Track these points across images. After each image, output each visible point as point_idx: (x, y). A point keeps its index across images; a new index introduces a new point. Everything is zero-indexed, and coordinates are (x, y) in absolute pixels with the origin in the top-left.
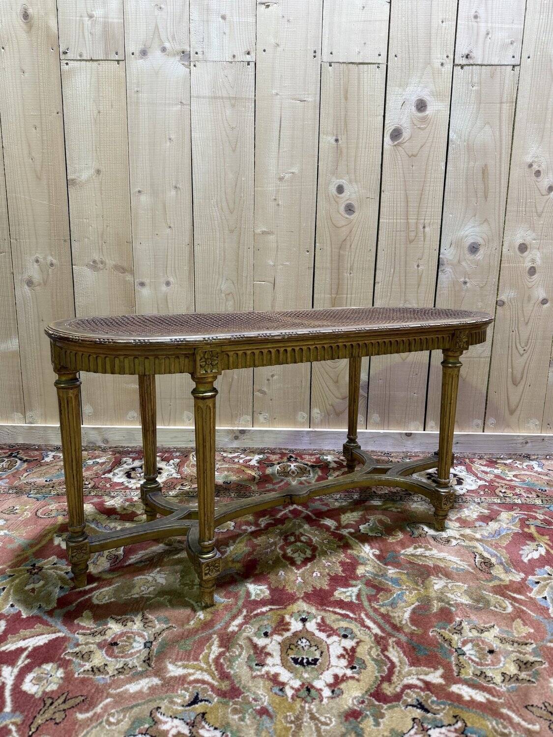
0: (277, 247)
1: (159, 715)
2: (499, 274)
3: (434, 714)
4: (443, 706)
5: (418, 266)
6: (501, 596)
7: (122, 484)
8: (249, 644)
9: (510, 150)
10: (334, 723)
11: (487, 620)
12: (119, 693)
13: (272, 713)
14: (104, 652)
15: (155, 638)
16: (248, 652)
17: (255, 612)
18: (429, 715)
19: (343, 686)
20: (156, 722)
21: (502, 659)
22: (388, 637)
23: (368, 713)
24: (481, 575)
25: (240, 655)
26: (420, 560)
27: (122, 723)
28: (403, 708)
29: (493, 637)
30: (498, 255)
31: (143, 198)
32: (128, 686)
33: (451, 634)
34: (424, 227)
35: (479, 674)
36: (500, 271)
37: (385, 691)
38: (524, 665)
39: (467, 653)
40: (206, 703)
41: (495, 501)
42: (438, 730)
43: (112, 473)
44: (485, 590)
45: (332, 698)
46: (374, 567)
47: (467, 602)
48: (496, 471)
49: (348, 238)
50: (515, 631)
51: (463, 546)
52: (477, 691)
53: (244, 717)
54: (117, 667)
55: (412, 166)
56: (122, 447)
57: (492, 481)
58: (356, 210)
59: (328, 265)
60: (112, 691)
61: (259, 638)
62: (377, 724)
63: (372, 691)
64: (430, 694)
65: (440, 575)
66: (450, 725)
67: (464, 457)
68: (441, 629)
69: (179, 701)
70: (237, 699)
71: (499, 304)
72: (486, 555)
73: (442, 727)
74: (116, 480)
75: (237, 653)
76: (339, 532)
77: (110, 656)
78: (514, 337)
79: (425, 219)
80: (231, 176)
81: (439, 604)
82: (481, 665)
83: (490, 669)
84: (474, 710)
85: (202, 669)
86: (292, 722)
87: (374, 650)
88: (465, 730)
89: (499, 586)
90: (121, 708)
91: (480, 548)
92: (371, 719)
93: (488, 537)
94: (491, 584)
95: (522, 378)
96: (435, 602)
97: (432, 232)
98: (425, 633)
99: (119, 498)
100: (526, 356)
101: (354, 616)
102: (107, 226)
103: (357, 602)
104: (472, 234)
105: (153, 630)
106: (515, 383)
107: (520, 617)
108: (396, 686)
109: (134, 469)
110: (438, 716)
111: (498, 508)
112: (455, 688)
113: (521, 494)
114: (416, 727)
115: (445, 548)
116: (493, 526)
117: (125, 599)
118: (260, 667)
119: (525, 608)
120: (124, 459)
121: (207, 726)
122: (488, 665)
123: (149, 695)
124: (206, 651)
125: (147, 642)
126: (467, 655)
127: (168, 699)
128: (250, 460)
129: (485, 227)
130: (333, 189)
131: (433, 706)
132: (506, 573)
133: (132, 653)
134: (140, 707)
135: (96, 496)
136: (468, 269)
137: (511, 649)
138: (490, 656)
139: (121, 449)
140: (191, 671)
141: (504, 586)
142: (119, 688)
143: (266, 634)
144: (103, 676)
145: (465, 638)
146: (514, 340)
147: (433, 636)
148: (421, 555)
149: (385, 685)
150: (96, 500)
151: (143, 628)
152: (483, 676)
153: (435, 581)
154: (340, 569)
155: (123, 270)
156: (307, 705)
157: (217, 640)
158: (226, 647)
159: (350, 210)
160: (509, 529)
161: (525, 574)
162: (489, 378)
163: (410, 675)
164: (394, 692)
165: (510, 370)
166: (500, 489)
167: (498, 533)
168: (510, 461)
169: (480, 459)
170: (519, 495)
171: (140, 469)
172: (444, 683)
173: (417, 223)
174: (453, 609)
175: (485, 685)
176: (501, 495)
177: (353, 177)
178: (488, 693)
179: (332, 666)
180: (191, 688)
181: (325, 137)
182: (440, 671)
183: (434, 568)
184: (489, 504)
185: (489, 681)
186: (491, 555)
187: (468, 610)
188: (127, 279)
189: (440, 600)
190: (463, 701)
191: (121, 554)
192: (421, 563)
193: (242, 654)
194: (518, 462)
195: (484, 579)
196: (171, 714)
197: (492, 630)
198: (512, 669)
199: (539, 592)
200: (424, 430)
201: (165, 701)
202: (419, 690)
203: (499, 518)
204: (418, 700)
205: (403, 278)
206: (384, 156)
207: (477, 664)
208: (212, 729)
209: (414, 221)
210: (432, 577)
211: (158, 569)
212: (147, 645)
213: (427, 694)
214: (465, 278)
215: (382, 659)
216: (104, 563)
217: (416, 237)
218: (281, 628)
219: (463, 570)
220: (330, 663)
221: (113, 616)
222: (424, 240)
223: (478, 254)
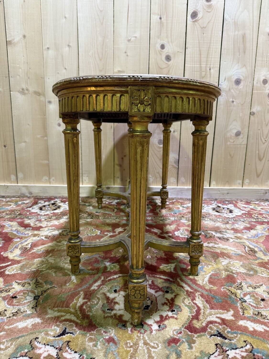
1: (36, 343)
2: (252, 97)
3: (230, 340)
4: (235, 335)
6: (264, 268)
7: (37, 213)
8: (104, 297)
9: (258, 25)
10: (160, 347)
11: (257, 282)
12: (10, 328)
13: (117, 341)
14: (6, 302)
15: (42, 293)
16: (103, 302)
17: (109, 278)
18: (227, 341)
19: (166, 322)
20: (33, 348)
22: (195, 292)
23: (184, 340)
24: (250, 257)
25: (97, 304)
26: (212, 249)
27: (9, 349)
28: (208, 337)
29: (263, 291)
30: (251, 86)
31: (50, 52)
32: (18, 324)
33: (235, 290)
34: (210, 69)
35: (257, 314)
36: (252, 95)
37: (195, 326)
39: (248, 301)
40: (71, 335)
41: (253, 220)
42: (233, 351)
43: (31, 208)
44: (253, 265)
45: (159, 330)
47: (243, 272)
48: (251, 207)
51: (237, 242)
52: (258, 325)
53: (97, 344)
54: (13, 311)
55: (203, 34)
56: (40, 196)
57: (249, 211)
58: (172, 59)
60: (6, 327)
61: (111, 293)
62: (191, 348)
63: (186, 325)
64: (226, 327)
65: (225, 257)
66: (242, 347)
67: (232, 201)
68: (228, 287)
69: (52, 334)
70: (92, 332)
71: (252, 114)
72: (251, 246)
73: (236, 349)
74: (33, 211)
75: (96, 302)
76: (162, 235)
77: (10, 305)
78: (260, 133)
79: (210, 65)
80: (100, 39)
81: (226, 272)
82: (258, 308)
83: (264, 310)
84: (257, 337)
85: (71, 313)
86: (131, 347)
87: (186, 300)
88: (252, 350)
89: (262, 263)
90: (10, 338)
91: (247, 243)
92: (186, 344)
93: (251, 238)
94: (257, 262)
95: (264, 157)
96: (224, 271)
97: (214, 72)
98: (219, 289)
99: (33, 219)
100: (266, 144)
101: (173, 280)
102: (30, 68)
103: (174, 272)
104: (237, 73)
105: (42, 289)
106: (260, 160)
108: (203, 322)
109: (44, 206)
110: (232, 341)
111: (255, 224)
112: (242, 323)
114: (219, 350)
115: (227, 243)
116: (253, 232)
117: (27, 271)
118: (110, 311)
120: (40, 201)
121: (69, 351)
122: (262, 308)
123: (31, 330)
124: (75, 301)
125: (36, 296)
126: (248, 302)
127: (44, 332)
128: (112, 202)
129: (244, 69)
130: (158, 47)
131: (229, 335)
132: (265, 255)
133: (25, 303)
134: (23, 338)
135: (20, 218)
136: (234, 94)
138: (262, 303)
139: (39, 197)
140: (63, 314)
141: (265, 262)
142: (11, 325)
143: (115, 291)
144: (2, 317)
145: (245, 292)
146: (260, 135)
147: (224, 291)
148: (212, 247)
149: (195, 322)
150: (19, 220)
151: (35, 288)
152: (260, 315)
153: (222, 260)
154: (163, 254)
155: (39, 94)
156: (142, 335)
157: (83, 295)
158: (88, 299)
159: (168, 59)
160: (263, 234)
162: (246, 156)
163: (211, 315)
164: (201, 326)
165: (257, 152)
166: (254, 215)
167: (257, 235)
168: (258, 202)
169: (241, 201)
170: (266, 218)
171: (48, 206)
172: (234, 319)
173: (206, 67)
174: (235, 276)
175: (262, 320)
176: (256, 217)
177: (170, 40)
178: (264, 325)
179: (159, 310)
180: (61, 324)
181: (154, 16)
182: (232, 312)
183: (221, 254)
184: (249, 222)
185: (264, 318)
186: (255, 247)
187: (244, 276)
188: (41, 99)
189: (226, 270)
190: (249, 331)
191: (29, 247)
192: (212, 251)
193: (98, 303)
194: (262, 203)
195: (252, 259)
196: (44, 342)
197: (261, 287)
200: (210, 186)
201: (43, 333)
202: (218, 325)
203: (256, 228)
204: (218, 331)
206: (187, 28)
207: (255, 307)
208: (73, 352)
209: (204, 66)
210: (220, 258)
211: (51, 255)
212: (36, 298)
213: (223, 327)
214: (233, 99)
215: (192, 305)
216: (18, 252)
217: (205, 75)
218: (125, 287)
219: (238, 254)
220: (157, 308)
221: (17, 281)
222: (210, 77)
223: (240, 85)
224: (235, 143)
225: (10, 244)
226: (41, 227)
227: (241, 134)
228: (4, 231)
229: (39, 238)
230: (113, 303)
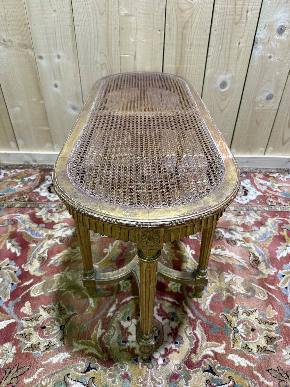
0: (137, 27)
1: (68, 379)
3: (218, 376)
4: (223, 371)
5: (239, 44)
6: (262, 287)
7: (45, 197)
8: (119, 326)
10: (163, 383)
11: (252, 306)
12: (46, 364)
13: (130, 377)
14: (38, 333)
15: (66, 322)
16: (118, 332)
17: (123, 302)
18: (215, 377)
19: (169, 356)
20: (67, 385)
21: (259, 335)
22: (197, 319)
23: (182, 376)
24: (252, 270)
25: (113, 335)
26: (218, 258)
27: (49, 385)
28: (202, 372)
29: (255, 318)
32: (51, 359)
33: (232, 317)
34: (247, 12)
35: (245, 347)
37: (192, 360)
38: (270, 340)
39: (240, 331)
40: (95, 370)
41: (266, 209)
43: (39, 188)
44: (253, 282)
45: (163, 365)
46: (192, 264)
47: (243, 292)
48: (269, 184)
49: (190, 20)
50: (267, 314)
51: (244, 247)
52: (243, 359)
53: (115, 380)
54: (45, 345)
56: (45, 165)
57: (265, 192)
59: (175, 42)
60: (43, 363)
61: (125, 322)
63: (185, 360)
64: (217, 362)
65: (229, 271)
66: (226, 384)
67: (250, 172)
68: (226, 313)
69: (80, 369)
70: (111, 368)
72: (257, 254)
73: (221, 385)
74: (42, 194)
75: (112, 333)
77: (41, 337)
79: (248, 5)
81: (227, 293)
82: (247, 340)
83: (251, 342)
84: (240, 373)
85: (93, 346)
86: (141, 383)
87: (188, 329)
89: (261, 279)
90: (48, 375)
91: (254, 248)
92: (184, 380)
93: (259, 239)
94: (257, 278)
96: (225, 292)
97: (252, 15)
98: (217, 315)
99: (44, 209)
101: (178, 304)
103: (181, 292)
104: (282, 18)
105: (65, 316)
106: (289, 126)
107: (271, 303)
108: (199, 357)
109: (52, 185)
110: (220, 377)
111: (267, 215)
112: (231, 357)
113: (281, 203)
114: (208, 386)
115: (234, 248)
116: (263, 229)
117: (50, 293)
118: (124, 343)
119: (274, 296)
120: (47, 177)
122: (250, 340)
123: (63, 365)
124: (95, 332)
125: (62, 326)
126: (240, 332)
127: (73, 368)
131: (218, 371)
132: (267, 268)
133: (53, 334)
134: (58, 374)
135: (30, 207)
136: (274, 47)
137: (264, 328)
138: (252, 333)
139: (45, 167)
140: (86, 347)
141: (264, 279)
142: (46, 360)
143: (129, 319)
144: (38, 352)
145: (239, 320)
147: (222, 318)
148: (219, 255)
149: (193, 355)
150: (30, 211)
151: (60, 315)
152: (247, 348)
153: (226, 276)
154: (172, 266)
155: (26, 47)
156: (150, 370)
157: (101, 323)
158: (105, 329)
160: (271, 233)
161: (277, 269)
162: (274, 123)
163: (207, 348)
164: (197, 361)
165: (288, 118)
166: (269, 199)
167: (265, 236)
168: (277, 174)
169: (260, 173)
170: (279, 204)
172: (225, 353)
173: (242, 8)
174: (234, 297)
175: (247, 354)
176: (269, 203)
178: (248, 360)
179: (164, 342)
180: (86, 359)
182: (224, 345)
183: (226, 266)
184: (262, 212)
185: (250, 352)
186: (259, 254)
187: (243, 298)
188: (30, 53)
189: (228, 290)
190: (234, 366)
191: (46, 256)
192: (218, 261)
193: (115, 333)
194: (282, 176)
195: (254, 273)
196: (75, 378)
197: (255, 313)
198: (263, 343)
199: (284, 283)
202: (211, 359)
203: (267, 223)
204: (210, 366)
205: (227, 53)
207: (244, 339)
209: (240, 6)
210: (224, 272)
211: (68, 268)
212: (62, 328)
213: (215, 362)
214: (271, 54)
215: (192, 336)
216: (37, 264)
217: (240, 20)
218: (137, 314)
219: (242, 266)
220: (163, 339)
221: (43, 306)
222: (246, 23)
223: (283, 35)
224: (264, 108)
225: (27, 252)
226: (53, 223)
227: (274, 98)
228: (18, 231)
229: (53, 242)
230: (126, 334)
